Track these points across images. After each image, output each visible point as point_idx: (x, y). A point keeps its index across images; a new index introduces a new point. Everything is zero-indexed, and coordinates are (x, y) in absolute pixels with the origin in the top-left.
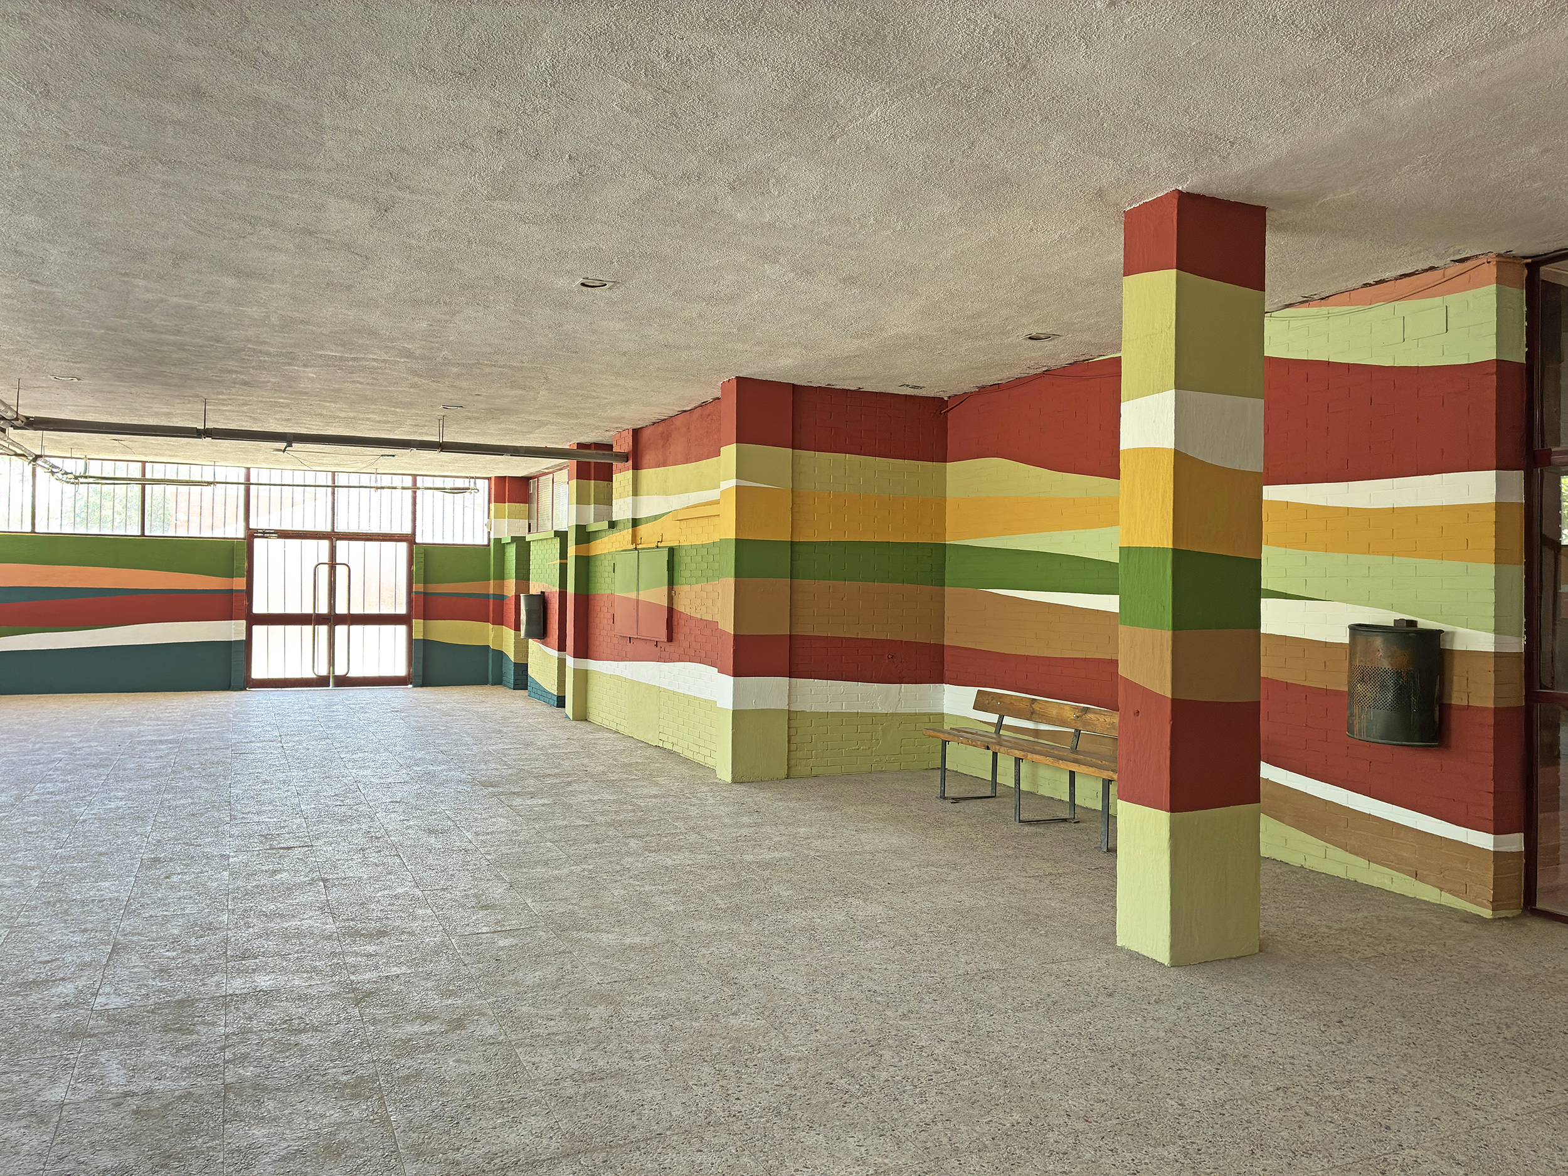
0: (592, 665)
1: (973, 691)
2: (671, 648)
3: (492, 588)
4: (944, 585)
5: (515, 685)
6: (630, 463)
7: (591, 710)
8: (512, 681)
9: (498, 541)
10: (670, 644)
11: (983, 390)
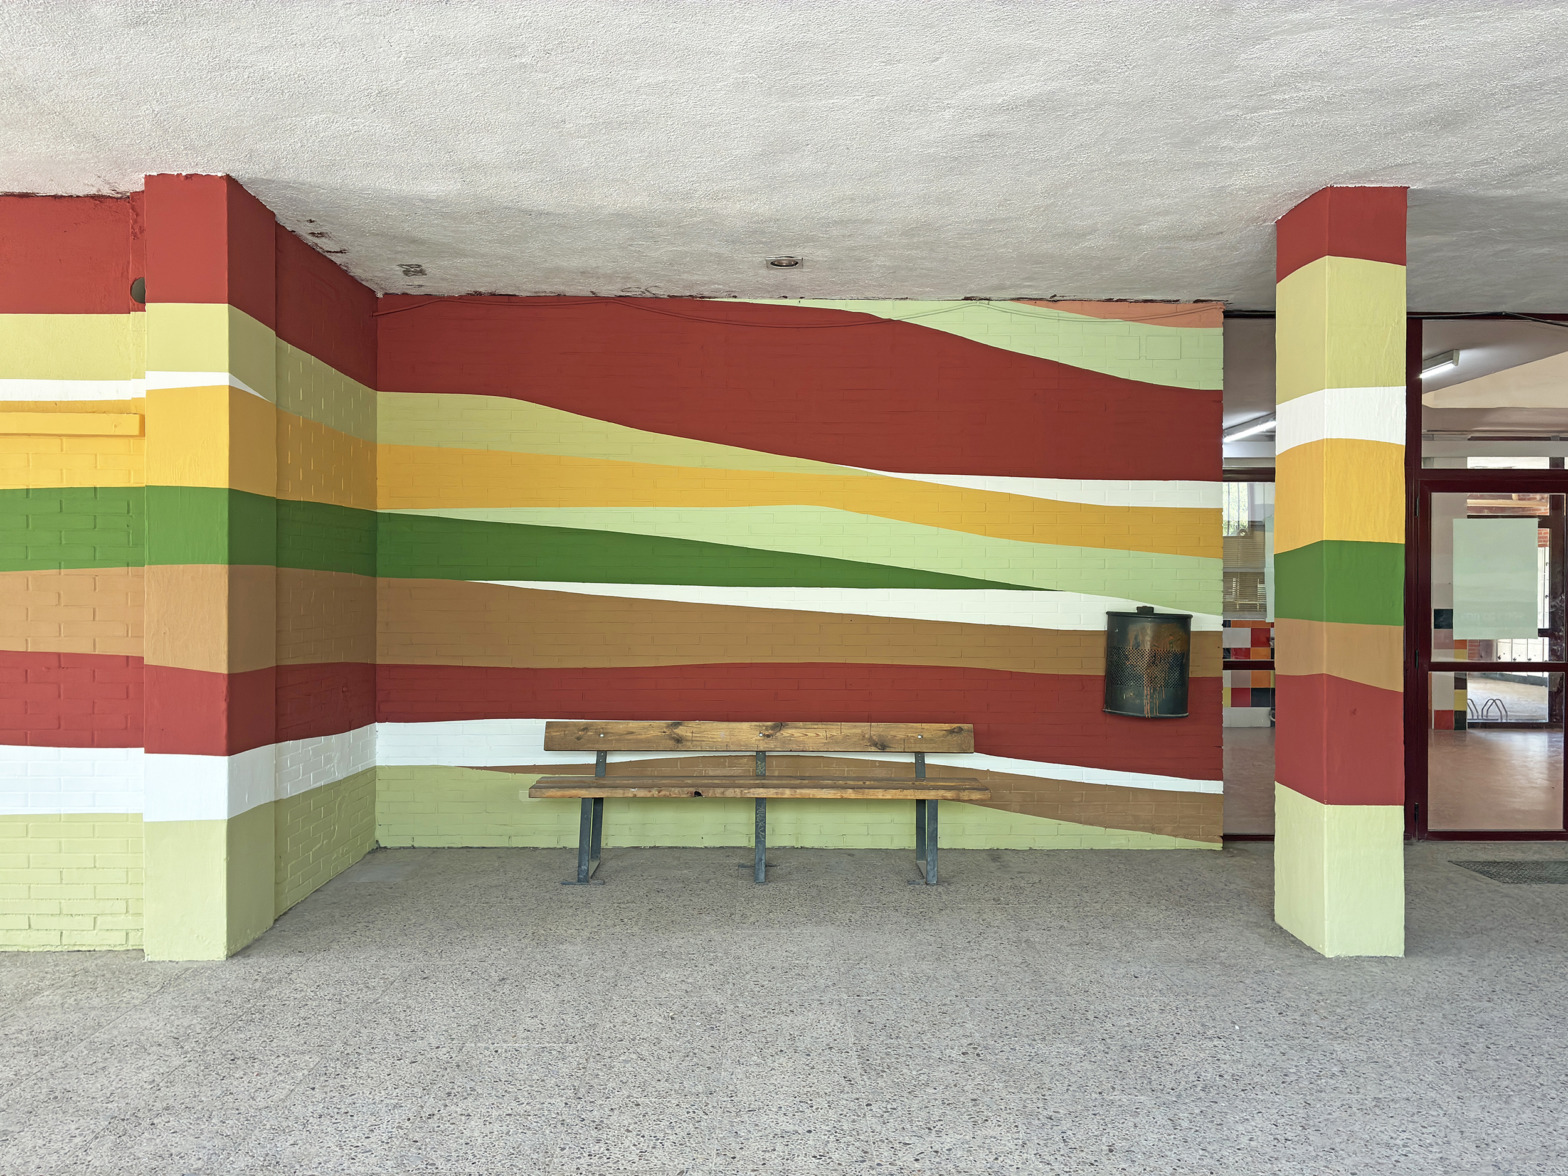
1: (542, 723)
4: (374, 573)
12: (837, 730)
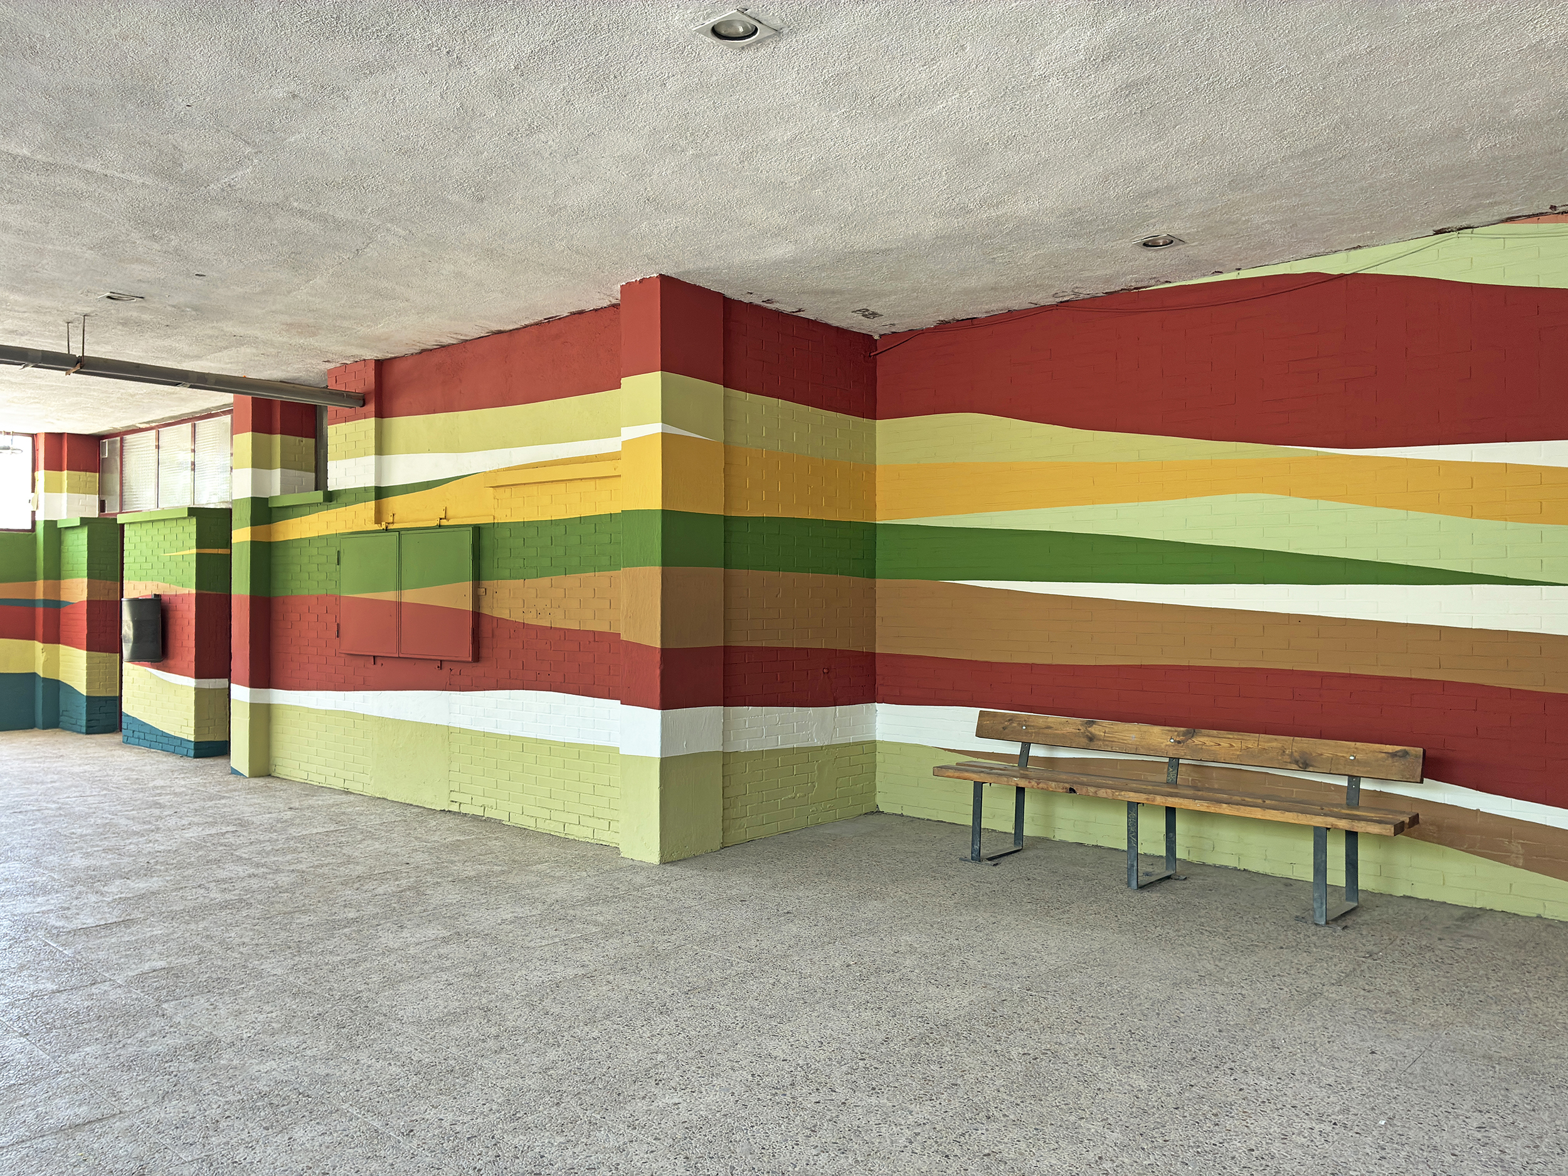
0: (280, 697)
2: (479, 669)
3: (40, 590)
4: (872, 575)
5: (88, 727)
6: (371, 407)
7: (279, 761)
8: (84, 723)
9: (50, 525)
10: (479, 664)
11: (943, 327)
12: (1253, 741)
